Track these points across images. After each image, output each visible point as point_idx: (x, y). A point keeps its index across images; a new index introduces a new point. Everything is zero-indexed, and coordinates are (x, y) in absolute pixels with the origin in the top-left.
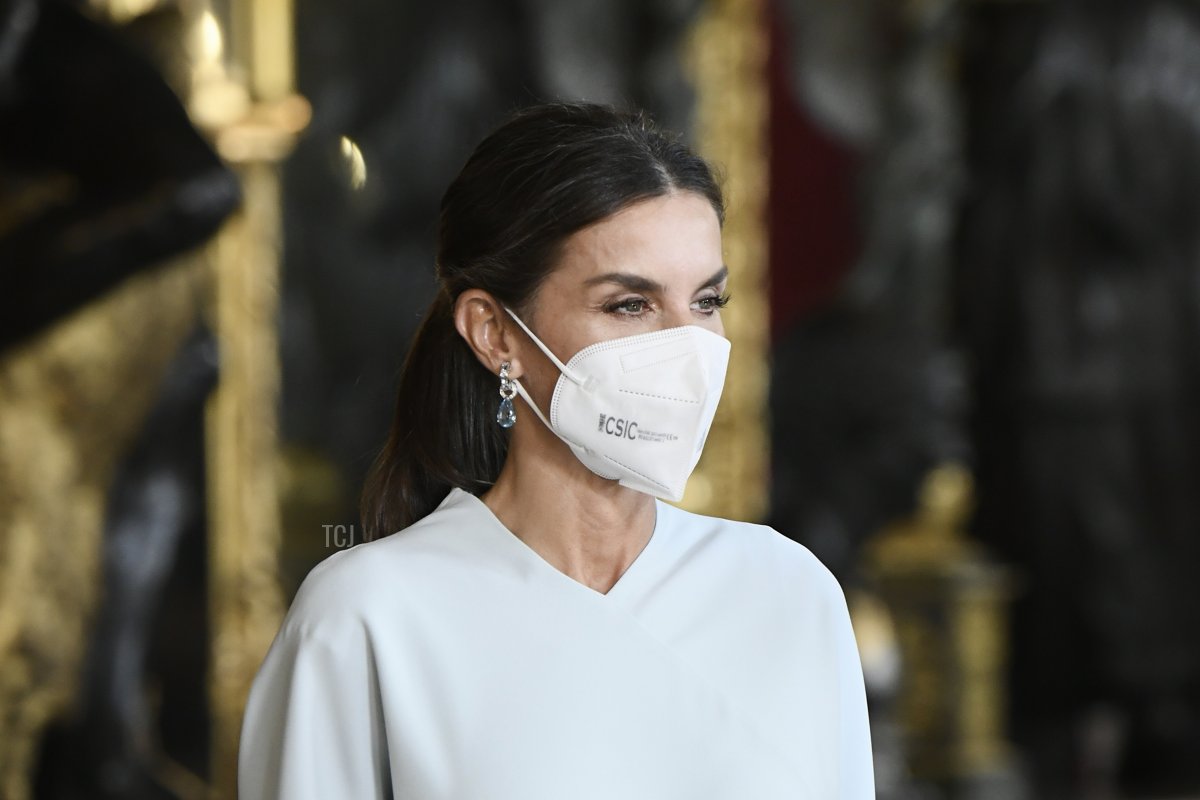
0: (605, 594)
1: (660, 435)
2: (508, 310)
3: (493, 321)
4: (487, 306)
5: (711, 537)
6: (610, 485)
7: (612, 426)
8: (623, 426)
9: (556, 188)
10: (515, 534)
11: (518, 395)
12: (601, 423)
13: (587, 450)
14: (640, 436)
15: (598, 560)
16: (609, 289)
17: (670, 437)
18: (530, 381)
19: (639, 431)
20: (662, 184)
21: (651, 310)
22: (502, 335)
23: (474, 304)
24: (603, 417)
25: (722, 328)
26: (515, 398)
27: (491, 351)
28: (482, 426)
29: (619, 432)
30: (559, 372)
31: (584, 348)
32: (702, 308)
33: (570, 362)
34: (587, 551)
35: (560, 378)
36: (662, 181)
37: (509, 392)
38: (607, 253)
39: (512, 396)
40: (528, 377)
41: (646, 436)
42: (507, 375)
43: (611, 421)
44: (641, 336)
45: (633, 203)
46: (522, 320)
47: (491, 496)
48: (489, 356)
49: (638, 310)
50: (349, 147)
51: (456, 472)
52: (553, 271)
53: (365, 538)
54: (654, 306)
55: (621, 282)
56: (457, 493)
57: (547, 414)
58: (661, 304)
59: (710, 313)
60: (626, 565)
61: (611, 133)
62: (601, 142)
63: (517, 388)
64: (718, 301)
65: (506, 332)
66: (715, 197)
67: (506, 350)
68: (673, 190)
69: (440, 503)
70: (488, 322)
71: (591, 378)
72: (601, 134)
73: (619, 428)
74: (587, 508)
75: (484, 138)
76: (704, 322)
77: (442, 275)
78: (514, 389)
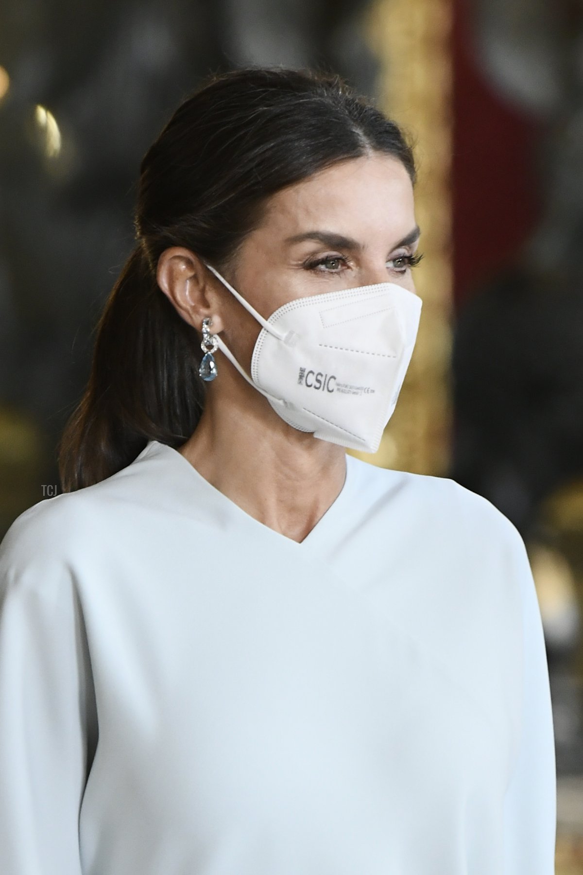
0: (300, 542)
1: (358, 388)
2: (210, 268)
3: (195, 279)
4: (189, 263)
5: (396, 490)
6: (306, 437)
7: (311, 379)
8: (322, 379)
9: (257, 151)
10: (213, 484)
11: (219, 350)
12: (301, 377)
13: (285, 403)
14: (338, 390)
15: (293, 509)
16: (309, 246)
17: (368, 391)
18: (230, 338)
19: (338, 385)
20: (360, 146)
21: (349, 267)
22: (203, 291)
23: (176, 261)
24: (302, 370)
25: (412, 286)
26: (216, 352)
27: (191, 306)
28: (176, 381)
29: (318, 385)
30: (260, 327)
31: (285, 303)
32: (395, 266)
33: (271, 317)
34: (281, 501)
35: (261, 333)
36: (361, 143)
37: (210, 347)
38: (308, 212)
39: (213, 351)
40: (229, 333)
41: (344, 389)
42: (208, 330)
43: (311, 375)
44: (340, 293)
45: (333, 163)
46: (224, 277)
47: (187, 449)
48: (191, 312)
49: (337, 268)
50: (44, 116)
51: (153, 425)
52: (254, 230)
53: (64, 489)
54: (351, 264)
55: (321, 240)
56: (154, 446)
57: (248, 369)
58: (359, 262)
59: (403, 272)
60: (319, 515)
61: (310, 97)
62: (300, 104)
63: (218, 343)
64: (410, 261)
65: (207, 288)
66: (408, 160)
67: (207, 305)
68: (370, 152)
69: (137, 456)
70: (191, 278)
71: (291, 333)
72: (302, 97)
73: (318, 381)
74: (283, 460)
75: (183, 101)
76: (397, 280)
77: (142, 233)
78: (215, 344)
